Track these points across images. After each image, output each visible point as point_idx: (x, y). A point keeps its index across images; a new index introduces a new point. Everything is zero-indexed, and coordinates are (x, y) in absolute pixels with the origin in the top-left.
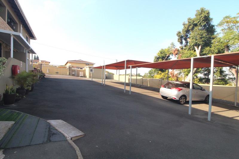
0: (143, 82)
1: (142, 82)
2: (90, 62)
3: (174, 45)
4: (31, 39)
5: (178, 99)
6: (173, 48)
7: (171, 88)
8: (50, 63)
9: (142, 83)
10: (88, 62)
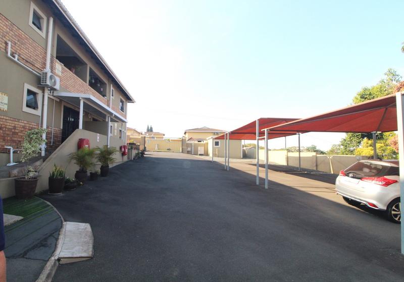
0: (318, 163)
1: (315, 165)
2: (220, 130)
3: (397, 73)
4: (128, 102)
5: (385, 208)
6: (394, 82)
7: (360, 178)
8: (164, 135)
9: (317, 166)
10: (217, 130)
